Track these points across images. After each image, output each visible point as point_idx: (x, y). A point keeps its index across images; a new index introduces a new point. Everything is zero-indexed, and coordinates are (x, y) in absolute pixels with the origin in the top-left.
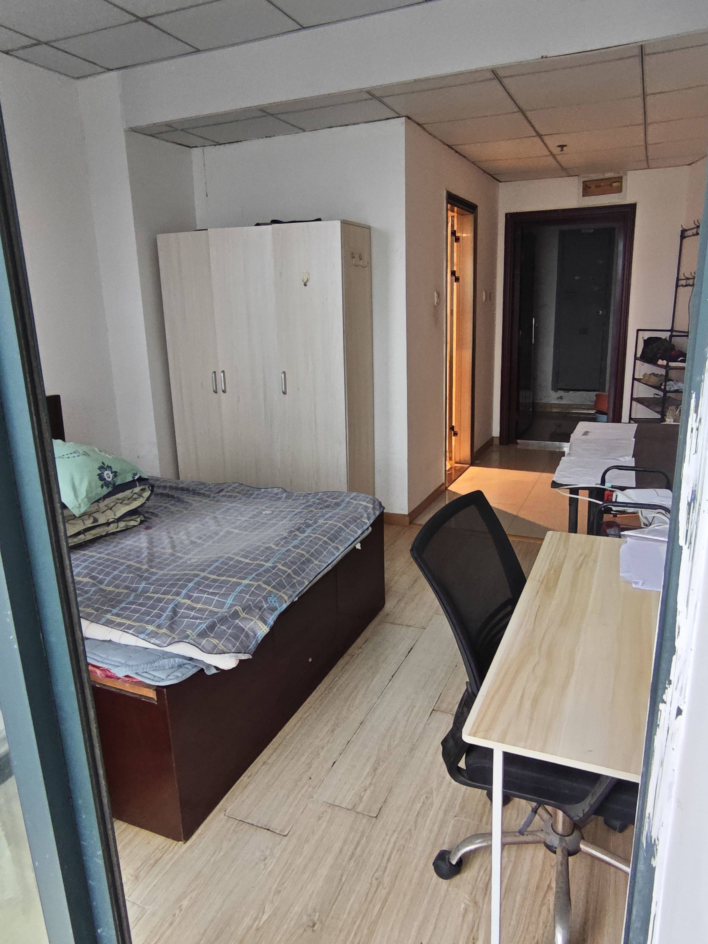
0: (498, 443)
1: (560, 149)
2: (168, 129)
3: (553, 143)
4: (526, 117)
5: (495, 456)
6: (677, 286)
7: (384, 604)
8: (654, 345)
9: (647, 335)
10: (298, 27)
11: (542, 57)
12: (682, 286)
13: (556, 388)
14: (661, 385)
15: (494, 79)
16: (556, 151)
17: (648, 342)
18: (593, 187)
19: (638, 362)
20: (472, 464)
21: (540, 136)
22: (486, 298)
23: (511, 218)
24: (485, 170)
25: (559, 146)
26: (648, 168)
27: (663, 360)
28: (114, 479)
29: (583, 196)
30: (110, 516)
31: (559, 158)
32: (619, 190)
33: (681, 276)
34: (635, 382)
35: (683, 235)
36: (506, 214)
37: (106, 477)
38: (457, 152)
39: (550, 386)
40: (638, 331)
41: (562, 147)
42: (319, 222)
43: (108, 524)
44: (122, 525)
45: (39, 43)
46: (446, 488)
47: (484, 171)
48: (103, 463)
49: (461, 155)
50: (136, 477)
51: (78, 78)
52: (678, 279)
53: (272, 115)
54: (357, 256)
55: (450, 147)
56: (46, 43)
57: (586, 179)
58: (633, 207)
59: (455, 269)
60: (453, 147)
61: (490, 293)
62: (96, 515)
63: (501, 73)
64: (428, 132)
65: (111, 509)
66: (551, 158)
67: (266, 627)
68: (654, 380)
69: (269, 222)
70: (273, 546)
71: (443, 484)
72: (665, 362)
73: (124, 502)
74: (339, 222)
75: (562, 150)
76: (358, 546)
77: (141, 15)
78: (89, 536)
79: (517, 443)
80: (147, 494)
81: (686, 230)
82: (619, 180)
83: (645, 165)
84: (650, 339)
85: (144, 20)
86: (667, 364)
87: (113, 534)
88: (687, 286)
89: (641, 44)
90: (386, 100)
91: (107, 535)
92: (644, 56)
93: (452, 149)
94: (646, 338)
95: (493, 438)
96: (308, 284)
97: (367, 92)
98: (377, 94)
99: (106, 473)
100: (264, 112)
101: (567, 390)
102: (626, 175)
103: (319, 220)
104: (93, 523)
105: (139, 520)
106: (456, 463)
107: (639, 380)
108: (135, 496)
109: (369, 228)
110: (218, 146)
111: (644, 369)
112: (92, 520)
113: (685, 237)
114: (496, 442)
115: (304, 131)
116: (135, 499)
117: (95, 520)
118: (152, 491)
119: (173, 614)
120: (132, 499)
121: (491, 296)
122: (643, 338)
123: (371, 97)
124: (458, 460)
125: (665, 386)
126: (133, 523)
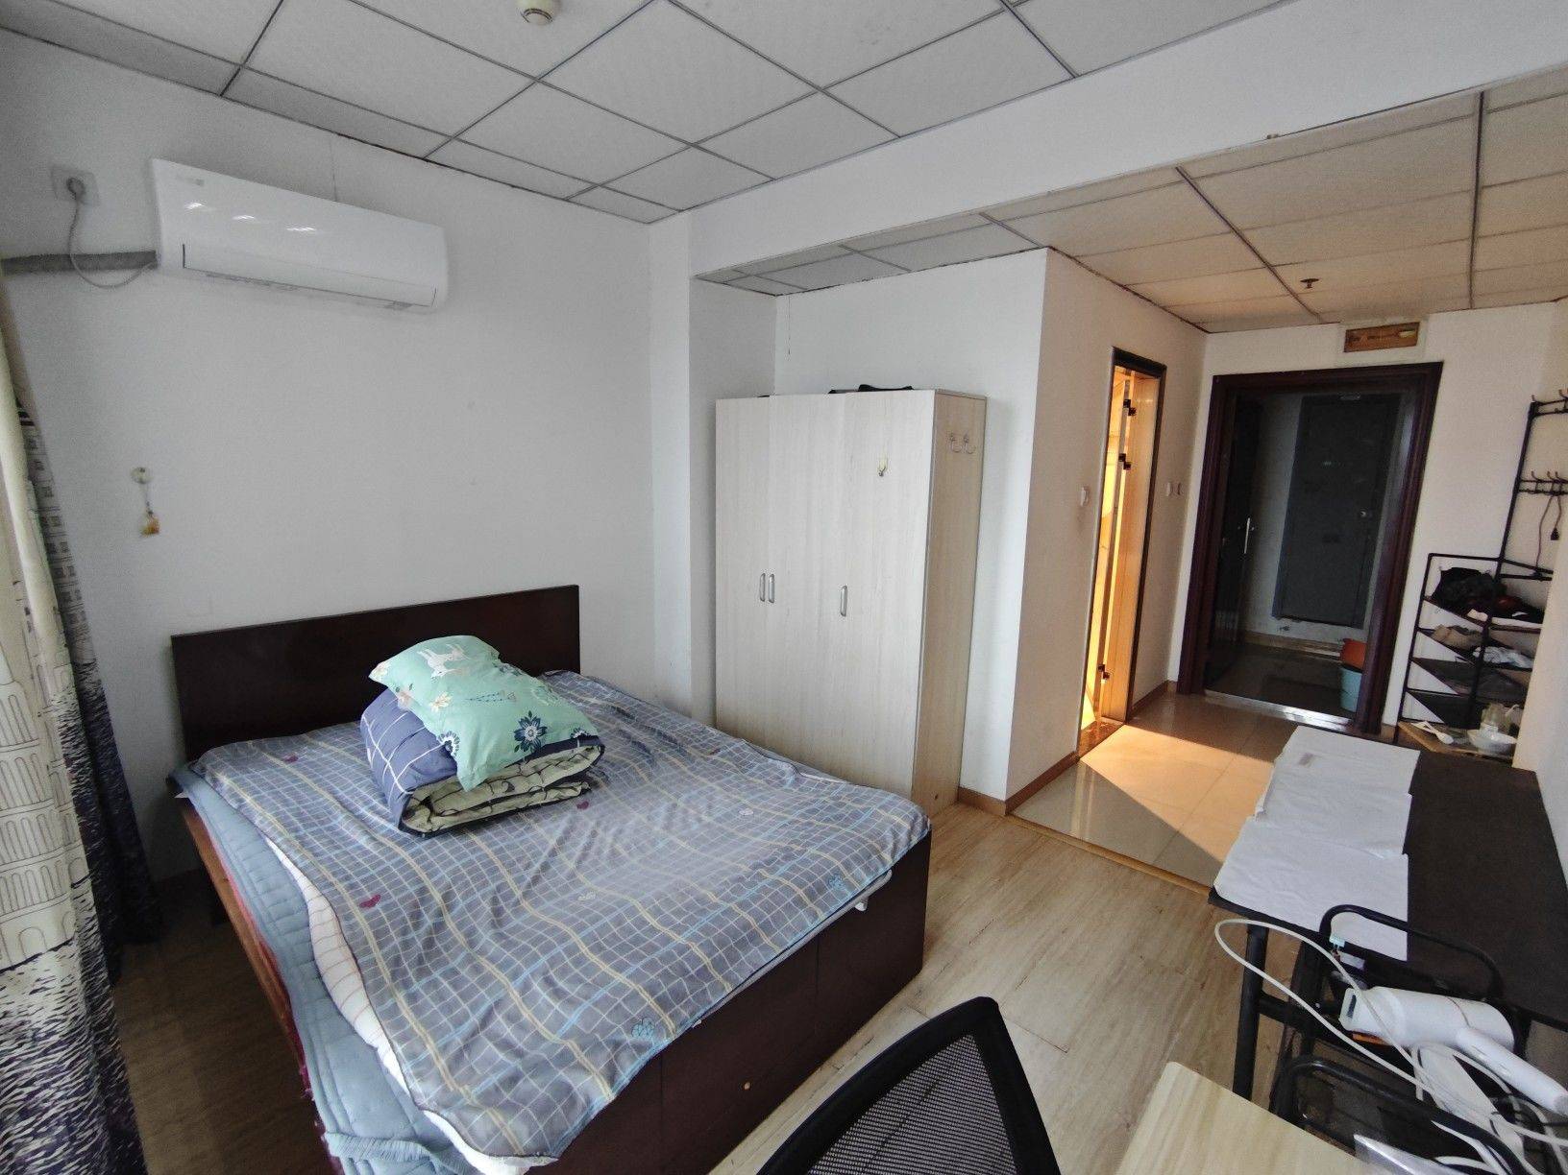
0: (1175, 689)
1: (1306, 285)
2: (738, 275)
3: (1294, 277)
4: (1245, 241)
5: (1168, 710)
6: (1517, 490)
7: (921, 968)
8: (1463, 582)
9: (1448, 564)
10: (891, 137)
11: (1269, 137)
12: (1528, 491)
13: (1279, 613)
14: (1473, 649)
15: (1180, 182)
16: (1299, 287)
17: (1448, 576)
18: (1364, 338)
19: (1427, 605)
20: (1129, 720)
21: (1270, 267)
22: (1172, 491)
23: (1222, 384)
24: (1183, 317)
25: (1305, 281)
26: (1471, 308)
27: (1479, 610)
28: (540, 738)
29: (1345, 351)
30: (536, 782)
31: (1305, 298)
32: (1413, 342)
33: (1527, 475)
34: (1420, 635)
35: (1535, 410)
36: (1215, 378)
37: (526, 735)
38: (1136, 294)
39: (1270, 611)
40: (1431, 556)
41: (1309, 282)
42: (909, 391)
43: (531, 793)
44: (553, 795)
45: (594, 186)
46: (1078, 759)
47: (1182, 319)
48: (530, 714)
49: (1143, 298)
50: (577, 735)
51: (649, 223)
52: (1519, 480)
53: (859, 252)
54: (959, 439)
55: (1125, 287)
56: (603, 185)
57: (1352, 328)
58: (1435, 370)
59: (1125, 452)
60: (1131, 287)
61: (1179, 485)
62: (513, 781)
63: (1193, 172)
64: (1086, 267)
65: (539, 773)
66: (1291, 300)
67: (609, 1090)
68: (1456, 638)
69: (857, 388)
70: (711, 895)
71: (1073, 753)
72: (1484, 617)
73: (562, 764)
74: (933, 392)
75: (1309, 287)
76: (860, 907)
77: (692, 140)
78: (500, 809)
79: (1205, 695)
80: (594, 756)
81: (1542, 404)
82: (1414, 327)
83: (1465, 302)
84: (1454, 571)
85: (696, 145)
86: (1489, 619)
87: (537, 807)
88: (1537, 492)
89: (1480, 89)
90: (1010, 224)
91: (528, 808)
92: (1484, 113)
93: (1128, 290)
94: (1446, 569)
95: (1166, 683)
96: (885, 473)
97: (980, 214)
98: (997, 216)
99: (528, 728)
100: (847, 248)
101: (1298, 619)
102: (1426, 320)
103: (910, 388)
104: (508, 791)
105: (579, 789)
106: (1104, 716)
107: (1428, 633)
108: (578, 757)
109: (985, 400)
110: (807, 293)
111: (1438, 617)
112: (506, 787)
113: (1539, 415)
114: (1172, 689)
115: (909, 271)
116: (577, 762)
117: (511, 788)
118: (602, 753)
119: (481, 1025)
120: (572, 761)
121: (1180, 490)
122: (1440, 567)
123: (988, 222)
124: (1106, 712)
125: (1482, 653)
126: (570, 793)
